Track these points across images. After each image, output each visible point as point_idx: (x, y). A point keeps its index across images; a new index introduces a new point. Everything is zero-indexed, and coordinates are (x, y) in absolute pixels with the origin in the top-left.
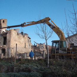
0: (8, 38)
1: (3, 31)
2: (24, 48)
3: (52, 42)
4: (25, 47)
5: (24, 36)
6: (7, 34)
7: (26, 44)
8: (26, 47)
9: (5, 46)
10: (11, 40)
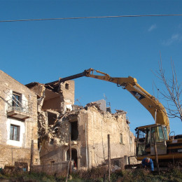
0: (80, 123)
1: (67, 109)
2: (119, 145)
3: (136, 130)
4: (121, 143)
5: (117, 117)
6: (79, 115)
7: (124, 136)
8: (124, 142)
9: (75, 143)
10: (89, 128)
